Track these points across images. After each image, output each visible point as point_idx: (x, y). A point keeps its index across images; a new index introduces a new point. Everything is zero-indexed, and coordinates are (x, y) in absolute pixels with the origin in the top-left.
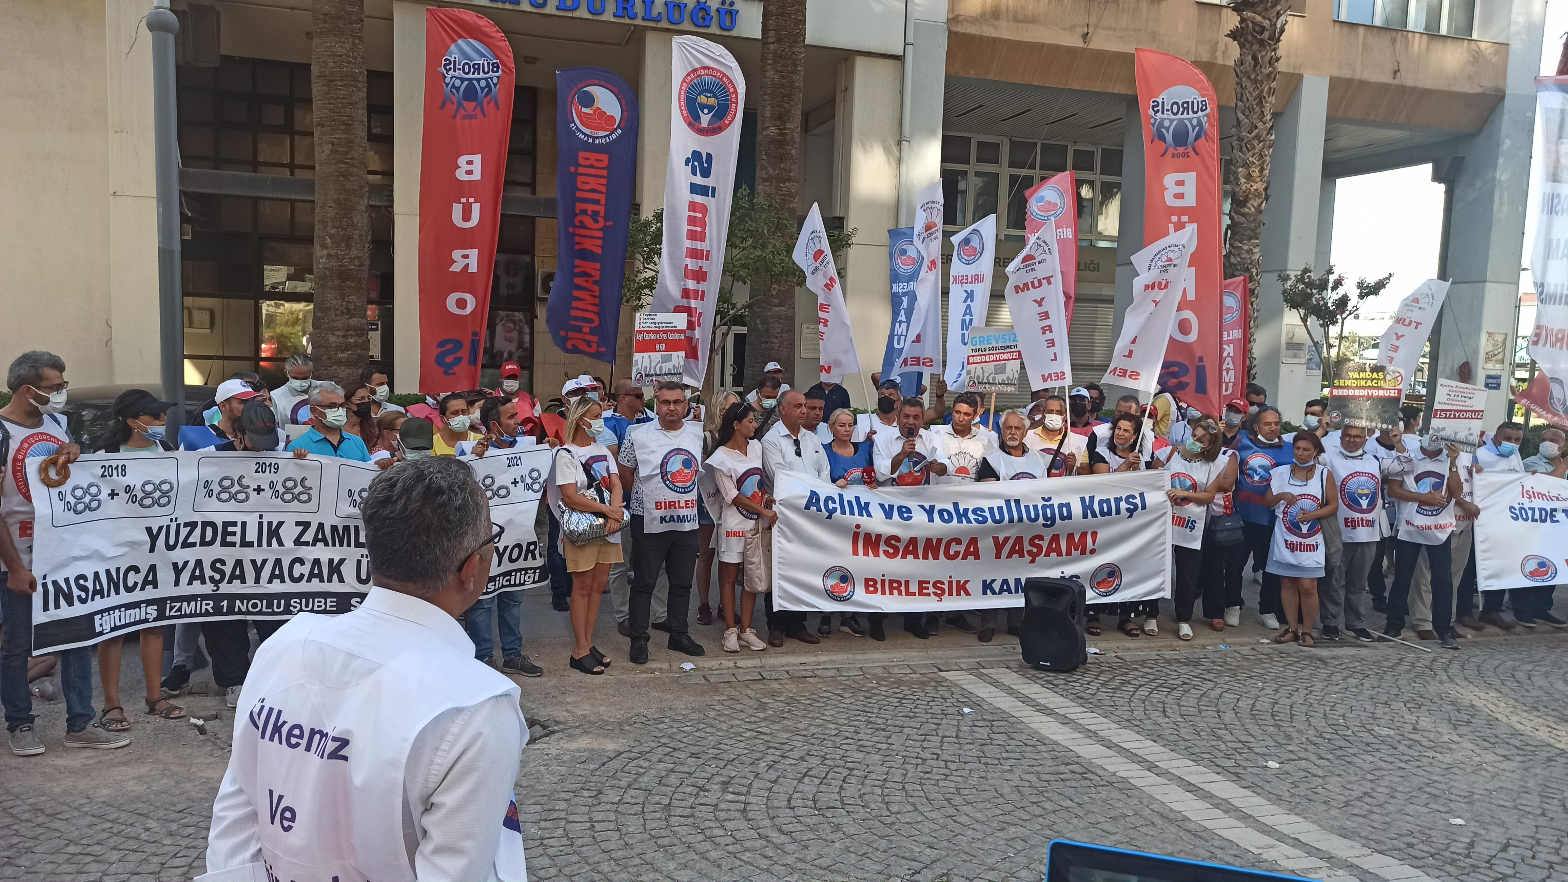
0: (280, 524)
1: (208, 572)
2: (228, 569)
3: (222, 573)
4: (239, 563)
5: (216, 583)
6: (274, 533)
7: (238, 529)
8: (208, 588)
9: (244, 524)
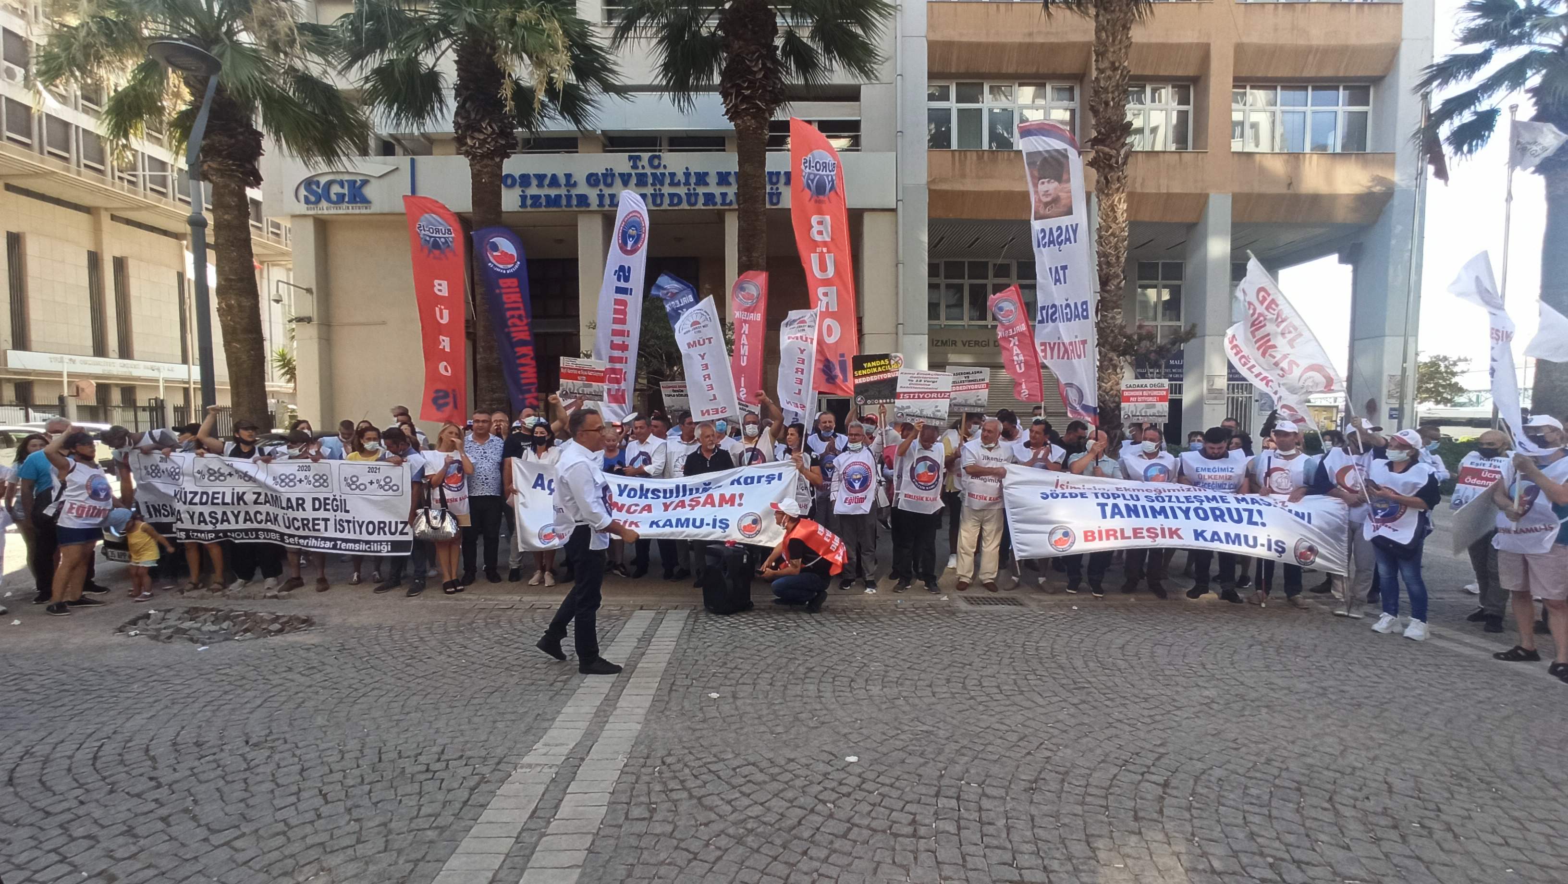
0: (244, 493)
1: (208, 519)
2: (219, 516)
3: (217, 519)
4: (224, 513)
5: (214, 524)
6: (240, 498)
7: (220, 496)
8: (210, 527)
9: (224, 493)
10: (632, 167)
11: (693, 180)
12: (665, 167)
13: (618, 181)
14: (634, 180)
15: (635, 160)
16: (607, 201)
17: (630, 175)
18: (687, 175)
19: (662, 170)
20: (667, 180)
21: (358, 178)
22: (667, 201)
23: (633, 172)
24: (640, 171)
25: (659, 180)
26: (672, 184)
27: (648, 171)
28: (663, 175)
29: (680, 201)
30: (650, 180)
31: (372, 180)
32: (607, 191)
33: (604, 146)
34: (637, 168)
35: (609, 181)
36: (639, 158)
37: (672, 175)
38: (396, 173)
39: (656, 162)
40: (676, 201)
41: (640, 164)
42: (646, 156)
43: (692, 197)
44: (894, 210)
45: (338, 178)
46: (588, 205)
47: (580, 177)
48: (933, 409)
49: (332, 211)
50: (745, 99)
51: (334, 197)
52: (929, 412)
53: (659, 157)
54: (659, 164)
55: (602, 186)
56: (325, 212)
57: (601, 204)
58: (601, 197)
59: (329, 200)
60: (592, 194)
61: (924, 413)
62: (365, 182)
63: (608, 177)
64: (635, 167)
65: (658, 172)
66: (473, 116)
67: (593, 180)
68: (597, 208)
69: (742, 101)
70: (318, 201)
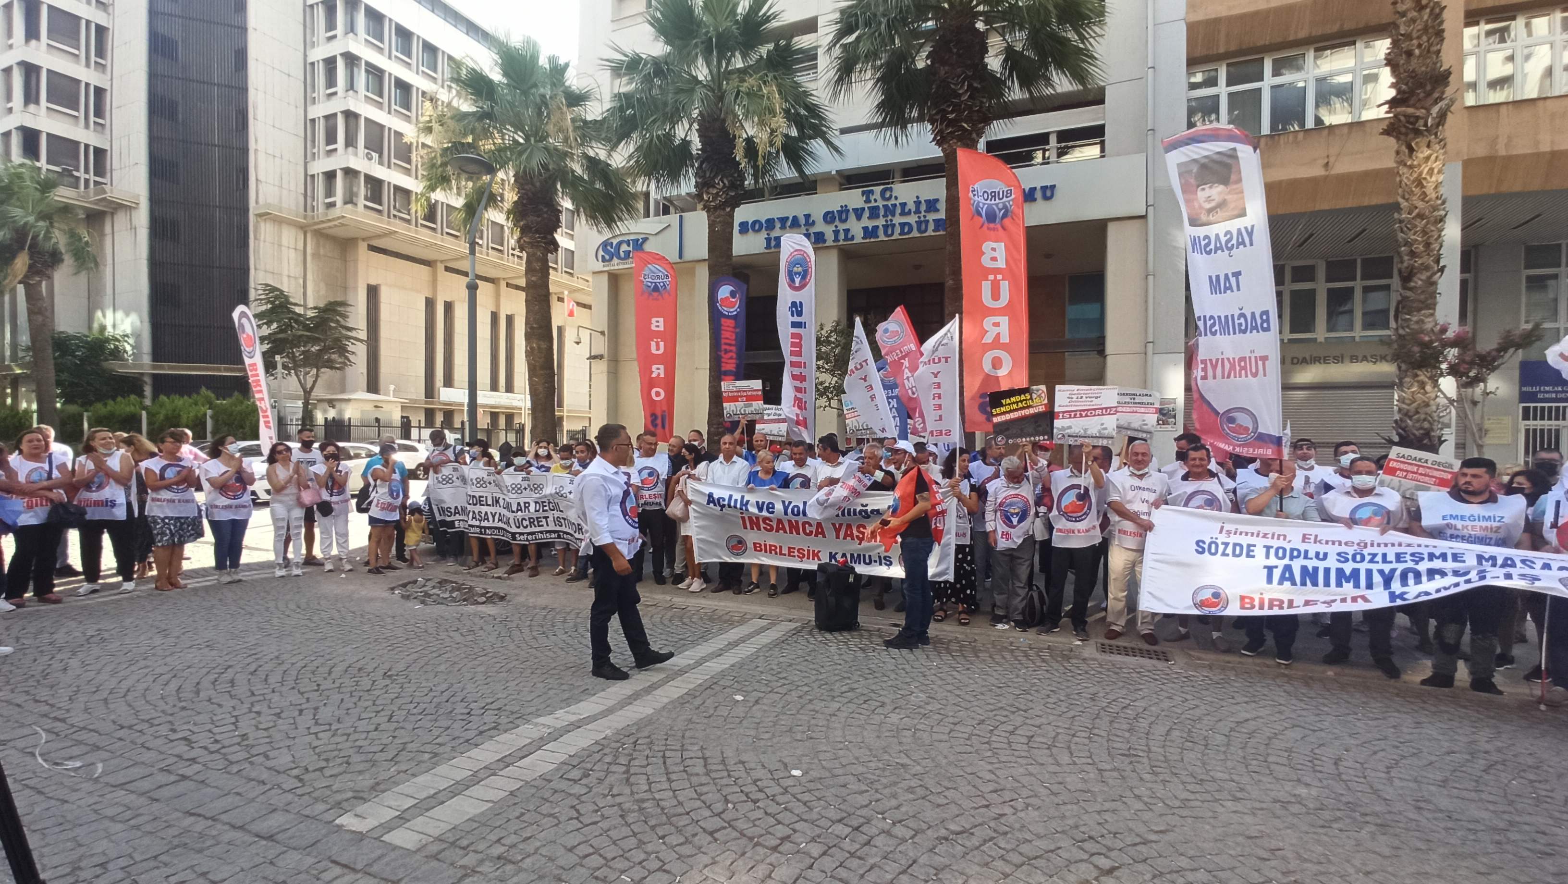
10: (866, 202)
11: (923, 207)
12: (896, 198)
13: (852, 216)
14: (867, 214)
15: (867, 194)
16: (842, 236)
17: (863, 209)
18: (918, 203)
19: (893, 201)
20: (898, 210)
21: (640, 237)
22: (898, 230)
23: (866, 206)
24: (873, 204)
25: (890, 211)
26: (903, 214)
27: (881, 203)
28: (895, 206)
29: (911, 230)
30: (882, 212)
31: (650, 237)
32: (842, 227)
33: (841, 184)
34: (870, 202)
35: (844, 217)
36: (872, 192)
37: (903, 205)
38: (669, 230)
39: (888, 195)
40: (906, 230)
41: (872, 198)
42: (878, 189)
43: (922, 224)
44: (1144, 217)
45: (626, 238)
46: (825, 241)
47: (818, 216)
48: (1099, 427)
49: (621, 267)
50: (951, 123)
51: (622, 254)
52: (1094, 431)
53: (891, 189)
54: (891, 196)
55: (837, 222)
56: (616, 267)
57: (836, 239)
58: (836, 233)
59: (619, 258)
60: (828, 231)
61: (1089, 432)
62: (645, 240)
63: (843, 214)
64: (868, 201)
65: (889, 203)
66: (708, 175)
67: (829, 217)
68: (832, 244)
69: (947, 126)
70: (611, 259)
